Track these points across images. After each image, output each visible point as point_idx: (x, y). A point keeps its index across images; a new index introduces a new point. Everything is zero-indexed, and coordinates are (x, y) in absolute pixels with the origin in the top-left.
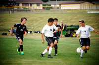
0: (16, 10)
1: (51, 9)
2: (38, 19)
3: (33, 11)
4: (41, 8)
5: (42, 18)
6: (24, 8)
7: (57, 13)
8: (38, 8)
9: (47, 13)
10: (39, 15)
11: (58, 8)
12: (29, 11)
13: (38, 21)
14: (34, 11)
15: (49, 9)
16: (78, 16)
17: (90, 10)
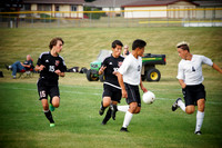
0: (23, 19)
1: (102, 18)
2: (72, 40)
3: (61, 22)
4: (81, 15)
5: (82, 38)
6: (42, 15)
7: (114, 27)
8: (74, 15)
9: (94, 27)
10: (75, 30)
11: (118, 15)
12: (53, 21)
13: (74, 44)
14: (65, 21)
15: (98, 18)
16: (164, 33)
17: (190, 20)
